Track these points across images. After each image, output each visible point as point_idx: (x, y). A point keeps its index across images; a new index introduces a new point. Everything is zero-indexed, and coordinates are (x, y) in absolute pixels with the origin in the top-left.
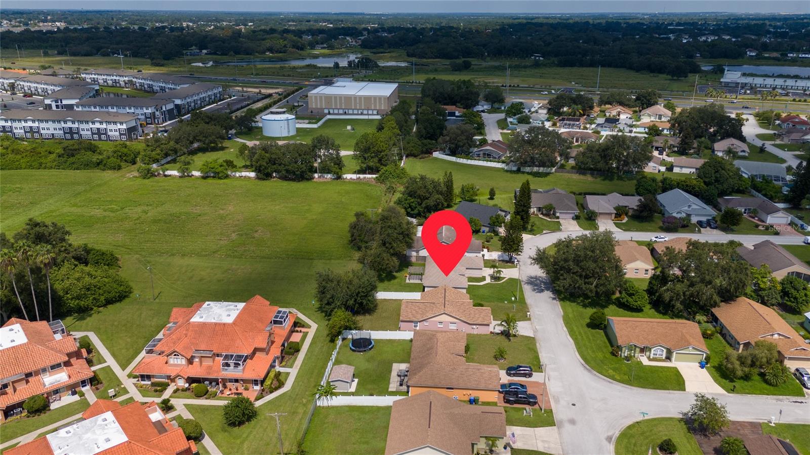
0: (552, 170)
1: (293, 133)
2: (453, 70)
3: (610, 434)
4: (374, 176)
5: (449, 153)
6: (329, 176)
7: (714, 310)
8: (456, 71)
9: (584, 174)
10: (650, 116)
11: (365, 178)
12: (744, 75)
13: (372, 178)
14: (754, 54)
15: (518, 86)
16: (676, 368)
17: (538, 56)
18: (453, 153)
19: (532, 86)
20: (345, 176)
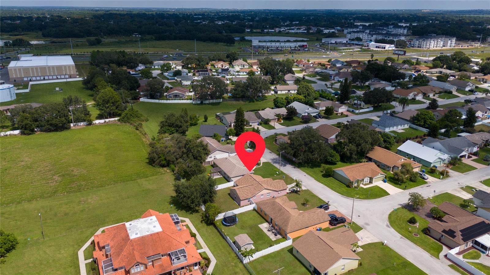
0: (220, 100)
1: (14, 97)
2: (90, 45)
3: (386, 224)
4: (116, 119)
5: (149, 98)
6: (82, 124)
7: (368, 155)
8: (92, 45)
9: (238, 100)
10: (238, 66)
11: (110, 121)
12: (259, 41)
13: (115, 120)
14: (249, 30)
15: (148, 53)
16: (376, 186)
17: (137, 35)
18: (152, 97)
19: (156, 53)
20: (94, 122)
